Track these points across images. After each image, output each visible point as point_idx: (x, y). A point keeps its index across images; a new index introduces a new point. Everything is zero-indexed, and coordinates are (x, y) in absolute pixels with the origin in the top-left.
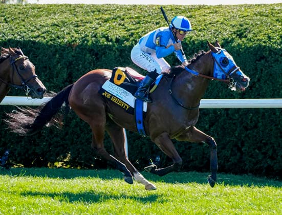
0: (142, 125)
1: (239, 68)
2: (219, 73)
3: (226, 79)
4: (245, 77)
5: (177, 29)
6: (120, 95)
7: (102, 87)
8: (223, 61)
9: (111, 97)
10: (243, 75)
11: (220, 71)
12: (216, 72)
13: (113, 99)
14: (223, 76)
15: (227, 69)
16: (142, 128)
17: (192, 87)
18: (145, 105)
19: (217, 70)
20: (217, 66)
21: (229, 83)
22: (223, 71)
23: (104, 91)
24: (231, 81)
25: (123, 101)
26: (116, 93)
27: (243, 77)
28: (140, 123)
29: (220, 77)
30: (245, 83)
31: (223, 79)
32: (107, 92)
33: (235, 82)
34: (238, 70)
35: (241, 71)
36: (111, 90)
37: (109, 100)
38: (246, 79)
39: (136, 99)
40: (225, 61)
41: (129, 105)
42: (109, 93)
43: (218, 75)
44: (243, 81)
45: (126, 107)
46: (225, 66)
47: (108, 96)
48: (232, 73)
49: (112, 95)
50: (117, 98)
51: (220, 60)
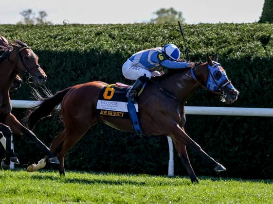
0: (138, 125)
1: (230, 82)
2: (212, 85)
3: (218, 91)
4: (235, 90)
6: (112, 108)
7: (97, 108)
9: (107, 113)
10: (233, 88)
11: (213, 83)
12: (209, 83)
13: (109, 114)
14: (215, 87)
15: (219, 82)
16: (139, 129)
18: (136, 106)
19: (210, 81)
20: (211, 78)
21: (220, 95)
23: (100, 110)
24: (222, 93)
25: (117, 112)
26: (110, 108)
27: (233, 90)
28: (136, 123)
29: (212, 88)
30: (234, 96)
31: (214, 91)
32: (103, 110)
33: (225, 94)
34: (229, 84)
35: (232, 85)
36: (104, 107)
38: (236, 92)
39: (127, 103)
40: (218, 75)
41: (123, 112)
42: (105, 110)
45: (121, 115)
46: (218, 79)
47: (105, 113)
48: (224, 85)
49: (108, 111)
50: (111, 111)
51: (214, 73)
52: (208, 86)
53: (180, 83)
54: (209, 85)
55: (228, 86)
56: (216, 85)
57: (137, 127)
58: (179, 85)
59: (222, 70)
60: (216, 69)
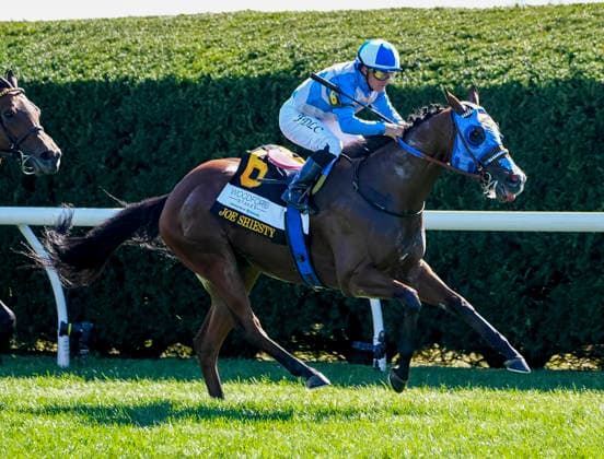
0: (307, 263)
1: (506, 150)
2: (463, 158)
3: (477, 172)
4: (517, 171)
5: (369, 67)
6: (252, 210)
7: (218, 199)
8: (472, 134)
9: (237, 218)
11: (465, 155)
12: (457, 155)
13: (243, 222)
15: (480, 151)
16: (310, 271)
17: (406, 172)
18: (305, 219)
19: (459, 151)
21: (482, 182)
22: (471, 155)
23: (222, 207)
24: (487, 179)
25: (261, 222)
26: (247, 208)
27: (512, 172)
28: (303, 259)
29: (463, 167)
30: (515, 185)
32: (229, 208)
34: (503, 156)
35: (509, 159)
36: (235, 202)
38: (518, 177)
39: (285, 210)
40: (477, 135)
41: (274, 228)
42: (233, 210)
43: (461, 161)
44: (511, 179)
45: (269, 233)
46: (476, 145)
47: (232, 217)
48: (490, 160)
49: (240, 214)
50: (248, 216)
51: (467, 130)
53: (400, 164)
57: (305, 267)
58: (400, 171)
60: (472, 122)
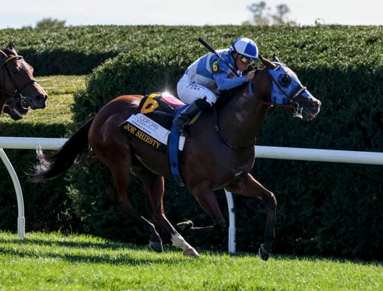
0: (177, 168)
1: (305, 88)
3: (289, 103)
4: (315, 99)
6: (147, 128)
8: (283, 79)
9: (136, 132)
10: (311, 96)
11: (280, 93)
12: (274, 95)
13: (138, 135)
14: (284, 99)
15: (289, 90)
18: (182, 140)
19: (275, 92)
20: (275, 87)
22: (284, 93)
25: (151, 137)
26: (143, 126)
27: (311, 99)
28: (175, 165)
29: (279, 101)
30: (315, 108)
31: (284, 104)
32: (131, 124)
33: (300, 107)
34: (304, 91)
35: (308, 92)
36: (135, 121)
37: (134, 135)
38: (316, 102)
39: (169, 132)
40: (286, 80)
41: (159, 142)
42: (133, 126)
43: (278, 98)
44: (312, 105)
45: (156, 145)
46: (286, 87)
47: (132, 130)
48: (297, 95)
50: (144, 132)
51: (279, 78)
52: (273, 100)
54: (275, 98)
55: (303, 94)
56: (284, 96)
59: (291, 73)
